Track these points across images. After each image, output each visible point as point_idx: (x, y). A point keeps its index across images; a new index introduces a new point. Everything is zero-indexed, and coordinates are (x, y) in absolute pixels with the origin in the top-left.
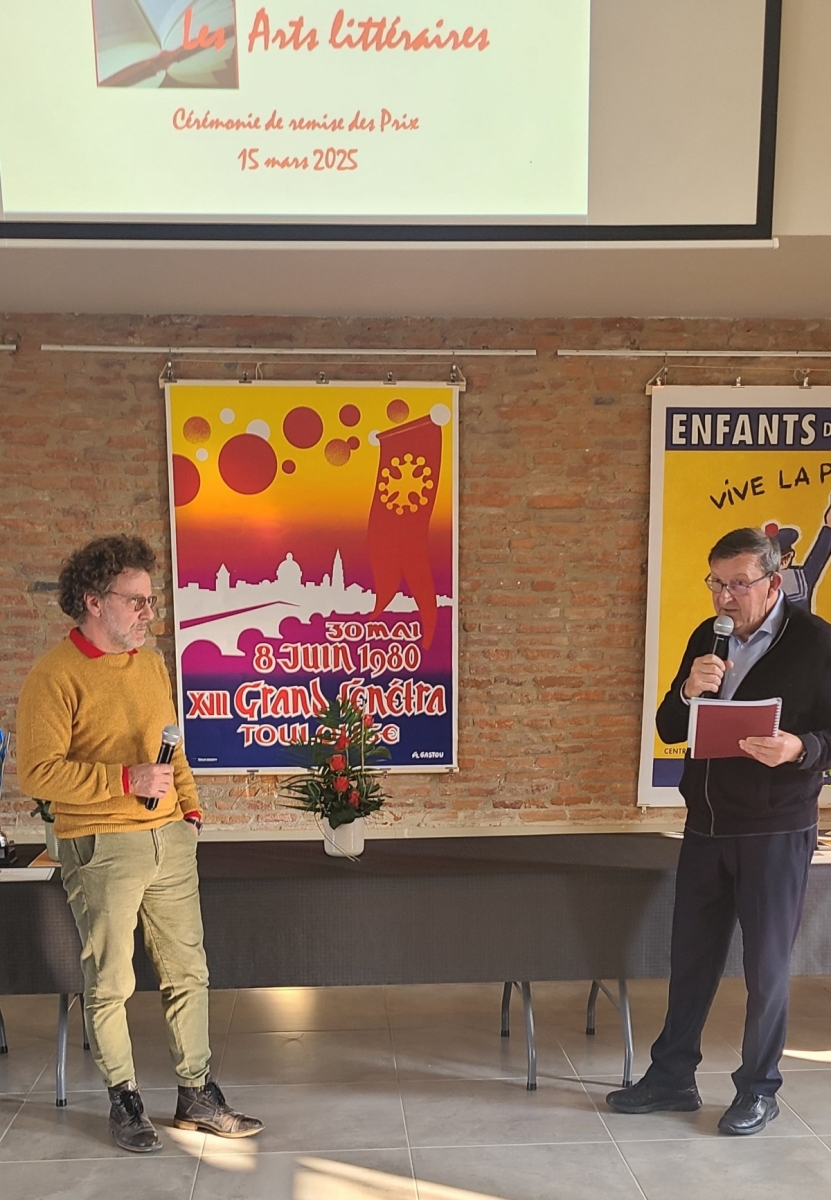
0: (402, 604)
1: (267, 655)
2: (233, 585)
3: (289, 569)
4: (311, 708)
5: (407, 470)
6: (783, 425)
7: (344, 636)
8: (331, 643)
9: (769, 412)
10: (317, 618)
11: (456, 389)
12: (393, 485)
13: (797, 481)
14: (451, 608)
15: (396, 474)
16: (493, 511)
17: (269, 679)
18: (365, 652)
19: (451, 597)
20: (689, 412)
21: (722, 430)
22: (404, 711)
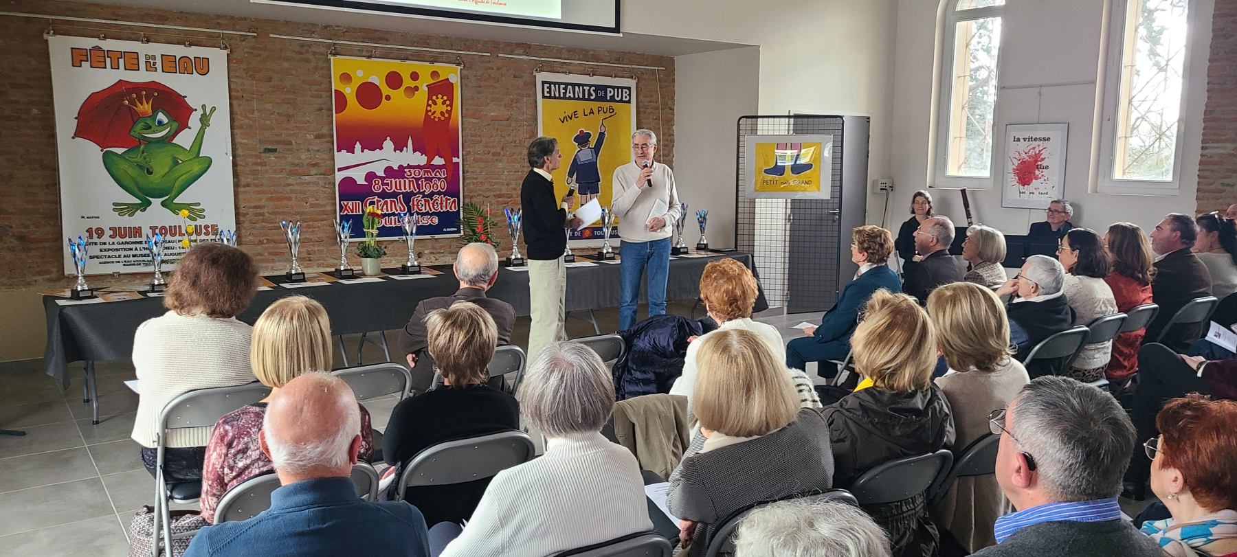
0: (438, 161)
1: (378, 184)
2: (362, 151)
3: (388, 144)
4: (398, 209)
5: (439, 101)
6: (584, 90)
7: (413, 175)
8: (407, 178)
9: (579, 85)
10: (401, 166)
11: (459, 68)
12: (433, 108)
13: (590, 113)
14: (458, 163)
15: (435, 103)
16: (475, 121)
17: (379, 195)
18: (422, 183)
19: (458, 158)
20: (550, 83)
21: (562, 91)
22: (440, 210)
